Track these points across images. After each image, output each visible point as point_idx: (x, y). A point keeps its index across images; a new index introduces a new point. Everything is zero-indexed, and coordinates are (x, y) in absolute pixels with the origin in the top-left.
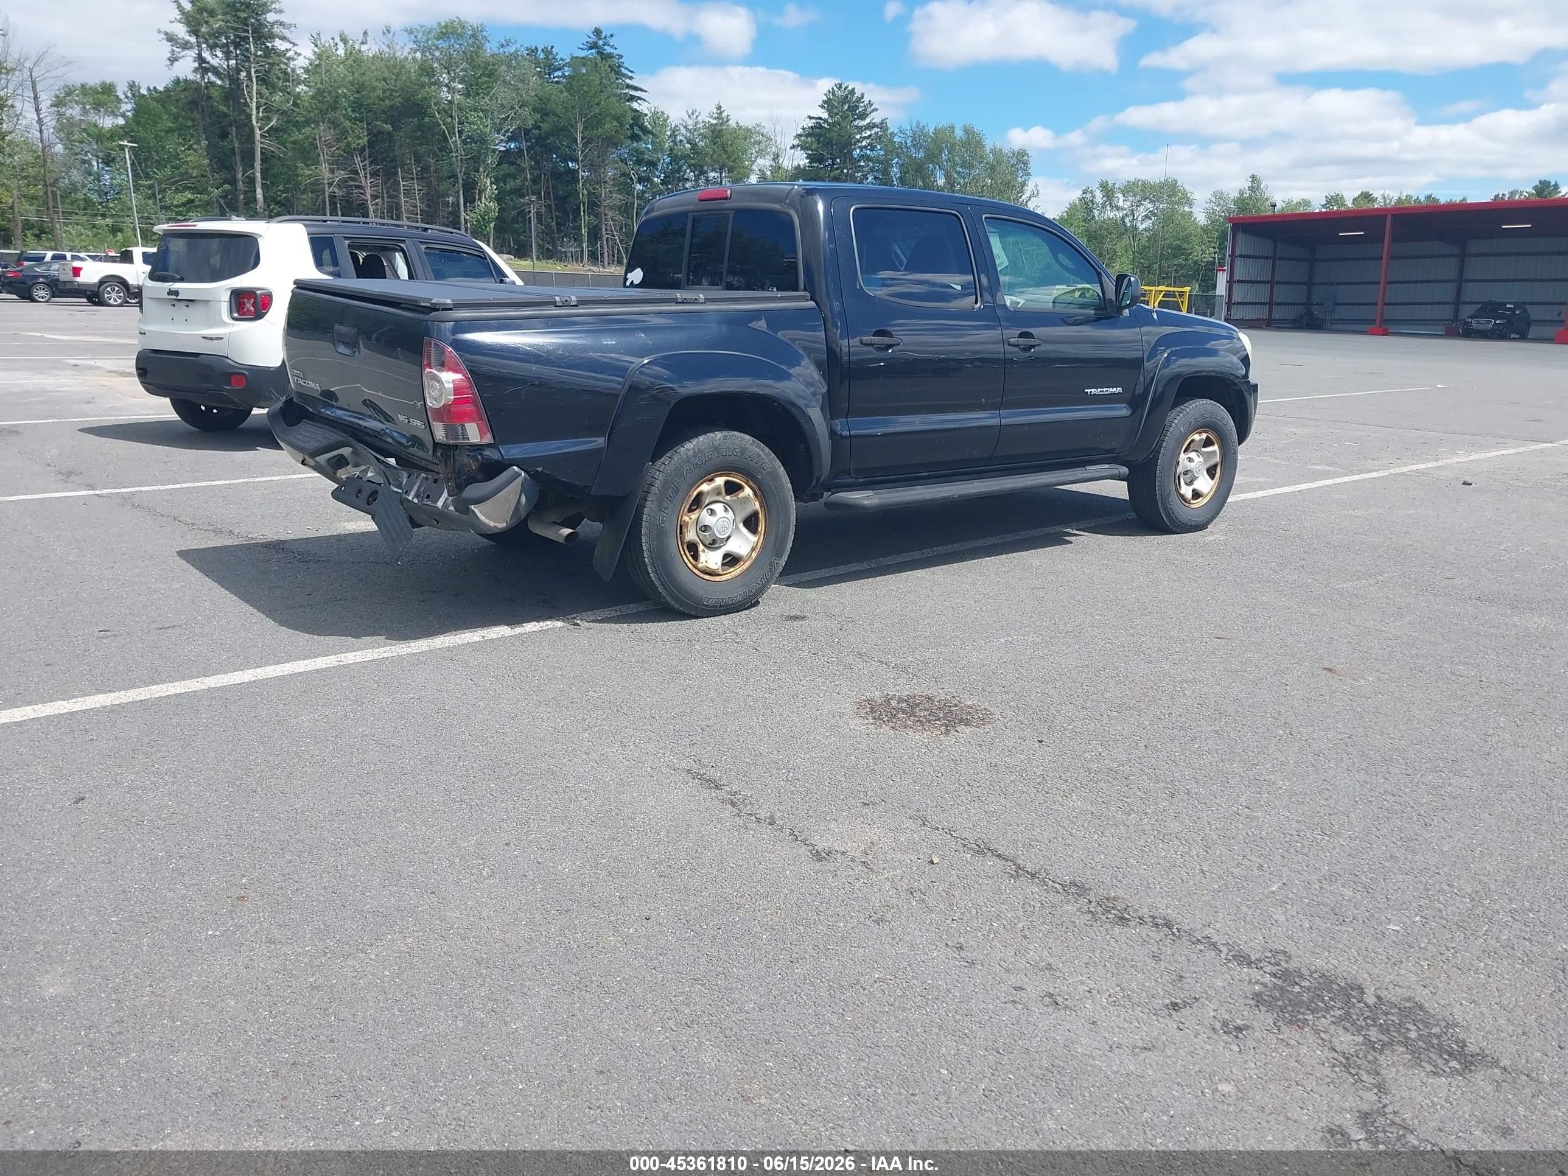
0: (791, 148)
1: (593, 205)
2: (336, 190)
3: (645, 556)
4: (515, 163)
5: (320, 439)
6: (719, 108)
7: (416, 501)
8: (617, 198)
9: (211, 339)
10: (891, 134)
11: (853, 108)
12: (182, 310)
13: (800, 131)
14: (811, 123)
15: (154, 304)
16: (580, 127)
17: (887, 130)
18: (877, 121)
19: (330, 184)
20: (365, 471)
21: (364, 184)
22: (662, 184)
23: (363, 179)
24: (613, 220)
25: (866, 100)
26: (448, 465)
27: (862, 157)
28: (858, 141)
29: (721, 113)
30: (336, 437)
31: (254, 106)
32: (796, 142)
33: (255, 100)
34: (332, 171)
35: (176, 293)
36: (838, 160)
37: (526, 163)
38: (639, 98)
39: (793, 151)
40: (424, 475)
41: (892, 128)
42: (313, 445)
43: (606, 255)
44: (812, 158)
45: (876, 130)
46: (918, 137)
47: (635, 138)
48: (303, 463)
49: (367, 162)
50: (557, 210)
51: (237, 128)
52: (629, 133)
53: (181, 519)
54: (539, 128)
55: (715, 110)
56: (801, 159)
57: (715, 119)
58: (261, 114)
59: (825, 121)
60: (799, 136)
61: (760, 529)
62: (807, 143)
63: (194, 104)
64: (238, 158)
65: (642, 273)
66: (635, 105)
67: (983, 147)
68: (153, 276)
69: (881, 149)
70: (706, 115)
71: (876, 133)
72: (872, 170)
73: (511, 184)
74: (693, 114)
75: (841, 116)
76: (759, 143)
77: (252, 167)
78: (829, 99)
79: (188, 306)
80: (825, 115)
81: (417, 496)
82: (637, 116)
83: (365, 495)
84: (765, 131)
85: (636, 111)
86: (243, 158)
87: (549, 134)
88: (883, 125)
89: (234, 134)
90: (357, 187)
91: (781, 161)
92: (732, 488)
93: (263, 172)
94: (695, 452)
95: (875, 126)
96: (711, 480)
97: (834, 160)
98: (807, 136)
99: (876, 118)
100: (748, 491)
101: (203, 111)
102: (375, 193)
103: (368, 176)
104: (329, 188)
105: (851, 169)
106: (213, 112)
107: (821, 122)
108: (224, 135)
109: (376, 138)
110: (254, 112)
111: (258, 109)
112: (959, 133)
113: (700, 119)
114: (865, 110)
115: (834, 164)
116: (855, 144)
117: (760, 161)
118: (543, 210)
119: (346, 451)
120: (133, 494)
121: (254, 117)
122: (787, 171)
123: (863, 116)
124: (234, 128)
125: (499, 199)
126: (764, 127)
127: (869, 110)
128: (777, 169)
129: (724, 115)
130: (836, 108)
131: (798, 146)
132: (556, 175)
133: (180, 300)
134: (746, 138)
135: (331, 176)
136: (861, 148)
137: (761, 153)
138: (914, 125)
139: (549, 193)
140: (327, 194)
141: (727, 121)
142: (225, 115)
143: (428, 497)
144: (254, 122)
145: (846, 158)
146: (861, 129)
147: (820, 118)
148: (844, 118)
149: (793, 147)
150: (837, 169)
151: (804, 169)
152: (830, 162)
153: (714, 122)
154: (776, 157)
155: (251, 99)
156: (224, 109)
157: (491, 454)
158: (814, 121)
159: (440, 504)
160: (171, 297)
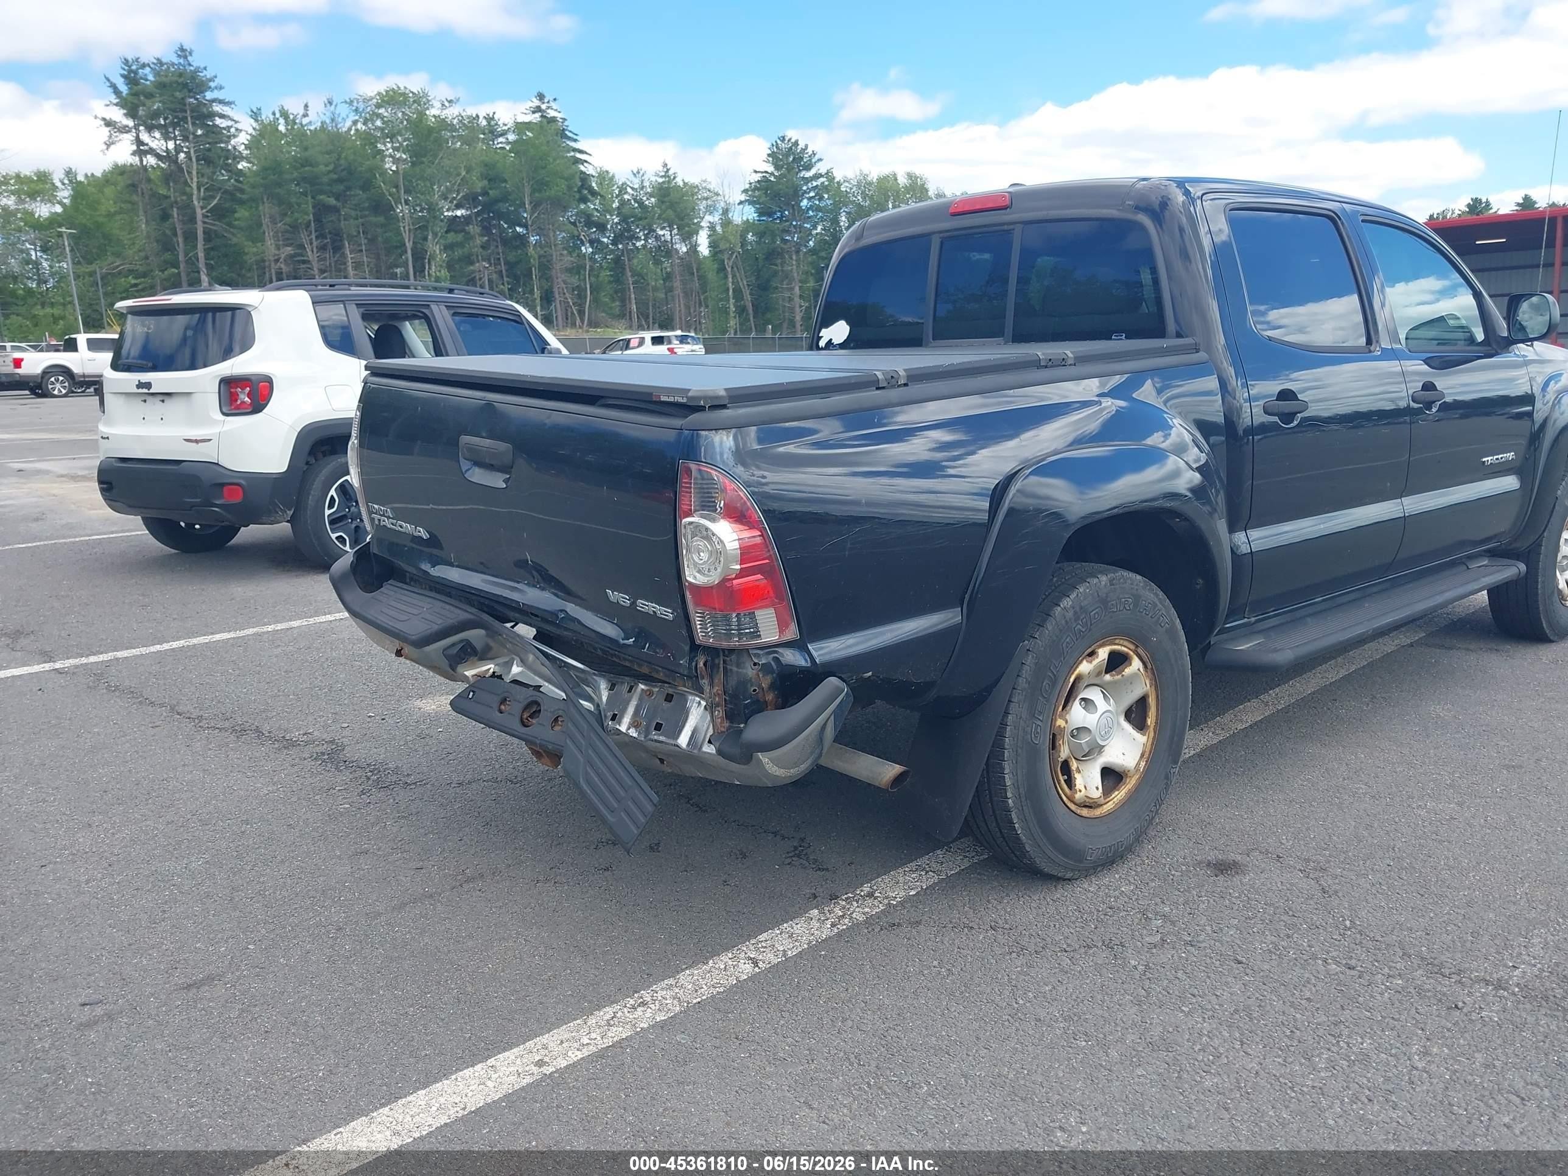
0: (739, 204)
1: (545, 267)
2: (282, 266)
3: (1009, 795)
4: (463, 231)
5: (428, 616)
6: (665, 165)
7: (633, 733)
8: (568, 260)
9: (197, 441)
10: (838, 183)
11: (798, 159)
12: (155, 407)
13: (747, 186)
14: (758, 177)
15: (121, 400)
16: (527, 190)
17: (834, 178)
18: (823, 171)
19: (277, 261)
20: (509, 665)
21: (311, 258)
22: (612, 244)
23: (310, 253)
24: (565, 282)
25: (810, 151)
26: (716, 681)
27: (811, 208)
28: (805, 192)
29: (668, 170)
30: (456, 614)
31: (194, 186)
32: (743, 197)
33: (195, 179)
34: (278, 248)
35: (148, 385)
36: (787, 213)
37: (474, 229)
38: (586, 161)
39: (741, 206)
40: (642, 687)
41: (838, 176)
42: (417, 627)
43: (560, 318)
44: (761, 213)
45: (822, 180)
46: (863, 184)
47: (584, 200)
48: (399, 653)
49: (313, 236)
50: (508, 277)
51: (178, 208)
52: (577, 196)
53: (181, 709)
54: (487, 193)
55: (661, 169)
56: (750, 213)
57: (662, 177)
58: (202, 194)
59: (772, 174)
60: (745, 191)
61: (1149, 721)
62: (754, 197)
63: (133, 187)
64: (181, 240)
65: (848, 328)
66: (582, 168)
67: (927, 191)
68: (116, 366)
69: (828, 199)
70: (652, 174)
71: (823, 183)
72: (822, 220)
73: (458, 253)
74: (638, 172)
75: (787, 169)
76: (707, 199)
77: (195, 247)
78: (773, 152)
79: (163, 401)
80: (770, 168)
81: (634, 724)
82: (585, 178)
83: (515, 708)
84: (711, 187)
85: (582, 172)
86: (186, 239)
87: (497, 201)
88: (829, 174)
89: (176, 216)
90: (304, 262)
91: (730, 216)
92: (1116, 661)
93: (207, 251)
94: (1075, 613)
95: (821, 176)
96: (1092, 654)
97: (782, 213)
98: (753, 190)
99: (820, 167)
100: (1136, 664)
101: (143, 194)
102: (323, 267)
103: (315, 250)
104: (276, 264)
105: (800, 220)
106: (154, 195)
107: (767, 175)
108: (165, 216)
109: (321, 211)
110: (195, 192)
111: (199, 189)
112: (902, 180)
113: (646, 177)
114: (810, 160)
115: (782, 216)
116: (803, 195)
117: (708, 218)
118: (494, 276)
119: (475, 635)
120: (108, 664)
121: (195, 197)
122: (737, 225)
123: (808, 167)
124: (175, 209)
125: (450, 266)
126: (710, 183)
127: (813, 161)
128: (726, 223)
129: (671, 172)
130: (781, 160)
131: (746, 201)
132: (505, 242)
133: (153, 394)
134: (693, 195)
135: (277, 252)
136: (810, 199)
137: (710, 210)
138: (858, 174)
139: (499, 259)
140: (273, 271)
141: (674, 178)
142: (167, 197)
143: (658, 727)
144: (196, 202)
145: (794, 209)
146: (807, 180)
147: (766, 172)
148: (789, 170)
149: (741, 203)
150: (786, 221)
151: (753, 224)
152: (779, 214)
153: (661, 180)
154: (726, 212)
155: (192, 179)
156: (163, 191)
157: (792, 658)
158: (761, 175)
159: (683, 740)
160: (140, 391)
